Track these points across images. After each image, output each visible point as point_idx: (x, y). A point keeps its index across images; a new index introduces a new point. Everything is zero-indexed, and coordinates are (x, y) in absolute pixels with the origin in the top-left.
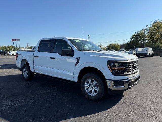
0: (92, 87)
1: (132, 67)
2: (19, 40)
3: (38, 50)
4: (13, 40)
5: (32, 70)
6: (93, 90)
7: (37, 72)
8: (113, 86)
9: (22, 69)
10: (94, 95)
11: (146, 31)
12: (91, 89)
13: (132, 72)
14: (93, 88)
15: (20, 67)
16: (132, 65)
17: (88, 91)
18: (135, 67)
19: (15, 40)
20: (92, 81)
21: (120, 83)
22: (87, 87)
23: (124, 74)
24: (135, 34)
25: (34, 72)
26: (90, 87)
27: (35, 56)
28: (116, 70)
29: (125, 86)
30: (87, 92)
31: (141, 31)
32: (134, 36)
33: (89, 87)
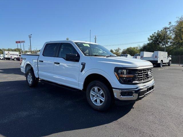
0: (97, 96)
1: (144, 75)
2: (23, 42)
3: (43, 55)
4: (17, 42)
5: (37, 76)
6: (98, 99)
7: (41, 78)
8: (120, 96)
9: (26, 75)
10: (99, 105)
11: (169, 30)
12: (97, 98)
13: (143, 81)
14: (99, 98)
15: (25, 73)
16: (144, 73)
17: (93, 99)
18: (147, 75)
19: (19, 42)
20: (99, 90)
21: (129, 93)
22: (93, 95)
23: (133, 82)
24: (154, 34)
25: (39, 78)
26: (96, 96)
27: (40, 61)
28: (124, 78)
29: (134, 96)
30: (92, 101)
31: (161, 30)
32: (153, 37)
33: (94, 96)
